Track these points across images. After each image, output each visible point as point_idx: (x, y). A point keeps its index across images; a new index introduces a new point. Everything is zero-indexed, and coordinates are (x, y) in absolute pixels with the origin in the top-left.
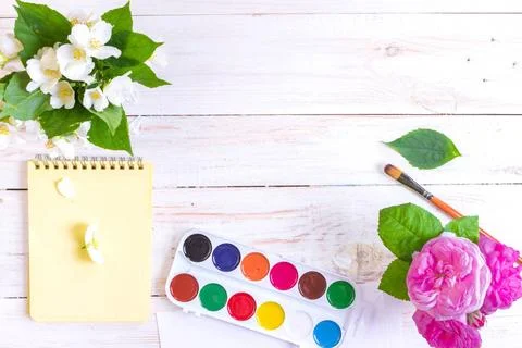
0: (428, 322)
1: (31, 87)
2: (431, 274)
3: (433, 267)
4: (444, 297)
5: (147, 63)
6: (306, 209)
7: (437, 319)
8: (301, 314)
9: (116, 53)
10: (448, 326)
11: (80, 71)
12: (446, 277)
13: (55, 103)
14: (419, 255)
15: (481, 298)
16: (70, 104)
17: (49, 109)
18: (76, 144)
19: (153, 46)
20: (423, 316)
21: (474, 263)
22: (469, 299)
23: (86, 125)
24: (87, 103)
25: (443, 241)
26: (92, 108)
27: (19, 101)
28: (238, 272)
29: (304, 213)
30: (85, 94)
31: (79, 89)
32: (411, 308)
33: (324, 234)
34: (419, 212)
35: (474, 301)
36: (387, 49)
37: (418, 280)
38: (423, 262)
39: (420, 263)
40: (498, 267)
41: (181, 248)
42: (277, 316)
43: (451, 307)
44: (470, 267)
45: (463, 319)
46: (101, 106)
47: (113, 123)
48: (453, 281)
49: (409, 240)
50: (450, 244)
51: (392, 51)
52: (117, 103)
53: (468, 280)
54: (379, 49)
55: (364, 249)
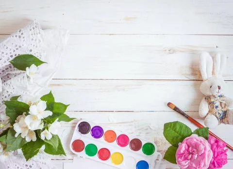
2: (186, 152)
3: (188, 150)
4: (192, 163)
6: (132, 122)
12: (192, 154)
13: (28, 140)
14: (181, 144)
15: (208, 164)
19: (65, 107)
21: (205, 149)
22: (202, 164)
24: (43, 137)
25: (192, 138)
28: (102, 139)
29: (131, 124)
34: (181, 125)
35: (205, 165)
36: (169, 50)
37: (181, 155)
39: (181, 148)
40: (216, 150)
41: (77, 128)
42: (120, 159)
43: (195, 168)
44: (203, 151)
46: (49, 137)
48: (196, 156)
49: (177, 137)
50: (195, 140)
51: (171, 51)
53: (203, 156)
54: (165, 51)
55: (158, 140)
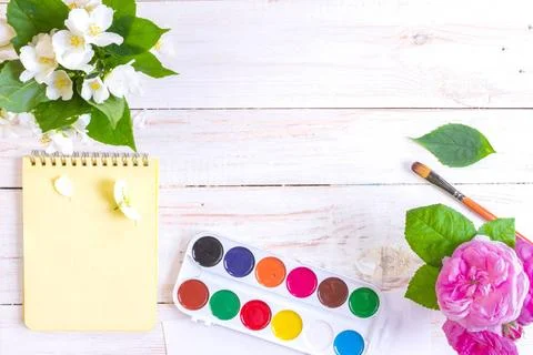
0: (460, 333)
1: (24, 77)
2: (462, 281)
3: (465, 274)
4: (477, 306)
5: (153, 51)
6: (326, 210)
7: (469, 330)
8: (321, 322)
9: (118, 40)
10: (482, 337)
11: (79, 59)
12: (479, 284)
13: (51, 94)
14: (449, 261)
15: (518, 307)
16: (68, 95)
17: (45, 101)
18: (75, 139)
19: (159, 32)
20: (454, 327)
21: (511, 270)
22: (504, 309)
23: (85, 119)
24: (86, 94)
25: (476, 246)
26: (92, 99)
27: (11, 91)
28: (252, 278)
29: (324, 215)
30: (84, 85)
31: (77, 79)
32: (440, 317)
33: (347, 237)
34: (450, 214)
35: (510, 311)
36: (415, 37)
37: (449, 287)
38: (454, 267)
39: (449, 271)
41: (189, 252)
42: (295, 325)
43: (485, 317)
44: (506, 274)
45: (498, 331)
46: (101, 97)
47: (115, 116)
48: (487, 289)
49: (439, 243)
50: (484, 249)
52: (118, 94)
53: (504, 287)
54: (405, 37)
55: (390, 253)
